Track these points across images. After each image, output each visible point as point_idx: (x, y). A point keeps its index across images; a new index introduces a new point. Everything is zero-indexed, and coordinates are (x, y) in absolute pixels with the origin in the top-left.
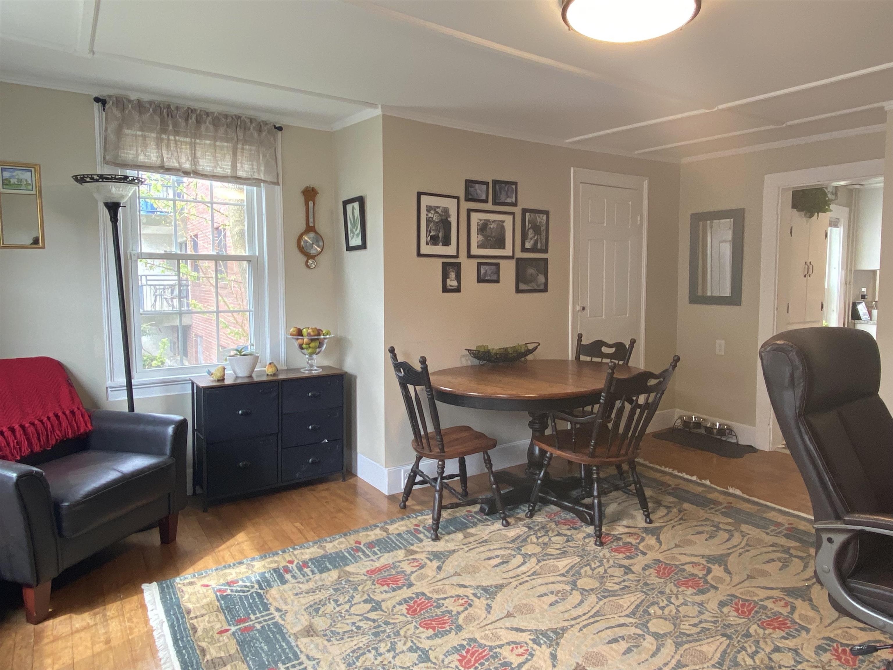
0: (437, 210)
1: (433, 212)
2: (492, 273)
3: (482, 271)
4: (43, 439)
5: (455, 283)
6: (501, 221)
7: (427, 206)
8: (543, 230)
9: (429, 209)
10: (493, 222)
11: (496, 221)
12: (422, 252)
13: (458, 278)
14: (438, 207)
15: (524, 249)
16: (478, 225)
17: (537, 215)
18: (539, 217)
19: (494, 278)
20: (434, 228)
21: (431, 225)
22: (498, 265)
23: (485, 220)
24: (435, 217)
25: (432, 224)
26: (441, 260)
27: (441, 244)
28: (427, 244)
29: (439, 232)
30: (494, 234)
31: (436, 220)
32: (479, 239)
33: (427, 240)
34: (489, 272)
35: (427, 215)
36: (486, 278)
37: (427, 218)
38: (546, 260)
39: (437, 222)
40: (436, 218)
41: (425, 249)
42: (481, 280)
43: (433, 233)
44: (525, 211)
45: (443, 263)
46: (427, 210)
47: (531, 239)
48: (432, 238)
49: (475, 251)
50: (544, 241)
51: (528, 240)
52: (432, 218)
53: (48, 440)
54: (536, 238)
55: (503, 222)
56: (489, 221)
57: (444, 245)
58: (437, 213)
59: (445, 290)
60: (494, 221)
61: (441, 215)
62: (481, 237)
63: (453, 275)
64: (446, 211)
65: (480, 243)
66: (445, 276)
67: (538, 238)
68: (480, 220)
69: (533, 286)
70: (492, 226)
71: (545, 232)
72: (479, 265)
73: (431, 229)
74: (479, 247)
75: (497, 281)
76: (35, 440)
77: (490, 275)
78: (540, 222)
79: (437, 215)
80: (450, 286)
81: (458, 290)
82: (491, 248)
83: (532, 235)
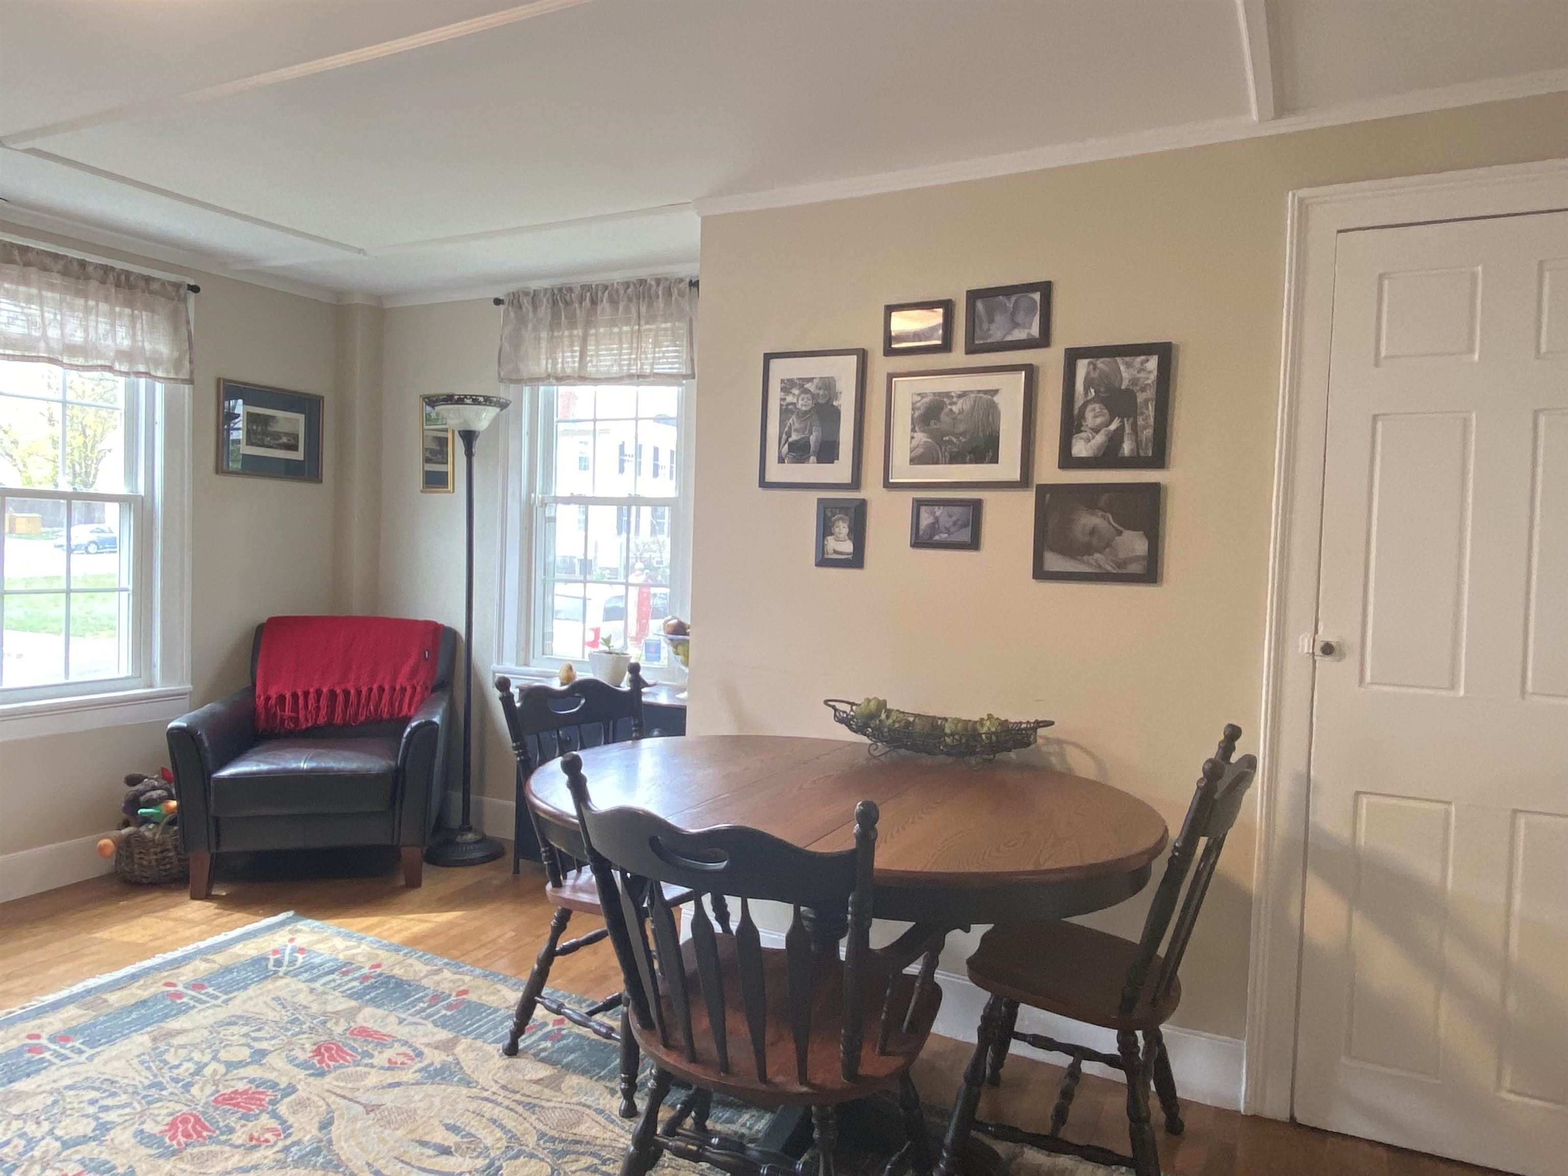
0: (808, 386)
1: (796, 391)
2: (955, 523)
3: (926, 520)
4: (351, 711)
5: (847, 547)
6: (986, 392)
7: (782, 381)
8: (1146, 402)
9: (787, 386)
10: (960, 396)
11: (972, 392)
12: (770, 477)
13: (858, 535)
14: (810, 380)
15: (1067, 461)
16: (913, 409)
17: (1119, 360)
18: (1128, 365)
19: (965, 536)
20: (797, 425)
21: (791, 421)
22: (976, 507)
23: (934, 394)
24: (800, 402)
25: (794, 417)
26: (814, 496)
27: (813, 459)
28: (781, 460)
29: (811, 434)
30: (961, 428)
31: (804, 408)
32: (915, 442)
33: (780, 452)
34: (945, 521)
35: (783, 399)
36: (937, 538)
37: (781, 405)
38: (1155, 491)
39: (806, 412)
40: (803, 403)
41: (775, 473)
42: (921, 541)
43: (794, 437)
44: (1073, 356)
45: (820, 501)
46: (782, 389)
47: (1096, 431)
48: (793, 447)
49: (903, 472)
50: (1148, 433)
51: (1083, 435)
52: (794, 404)
53: (356, 714)
54: (1113, 427)
55: (995, 392)
56: (948, 395)
57: (820, 461)
58: (807, 391)
59: (823, 561)
60: (963, 395)
61: (814, 397)
62: (921, 437)
63: (842, 528)
64: (828, 385)
65: (920, 451)
66: (825, 529)
67: (1121, 428)
68: (922, 395)
69: (1102, 561)
70: (955, 409)
71: (1151, 410)
72: (918, 504)
73: (790, 428)
74: (915, 460)
75: (974, 544)
76: (339, 710)
77: (948, 531)
78: (1134, 381)
79: (809, 396)
80: (835, 552)
81: (856, 561)
82: (951, 462)
83: (1099, 421)
